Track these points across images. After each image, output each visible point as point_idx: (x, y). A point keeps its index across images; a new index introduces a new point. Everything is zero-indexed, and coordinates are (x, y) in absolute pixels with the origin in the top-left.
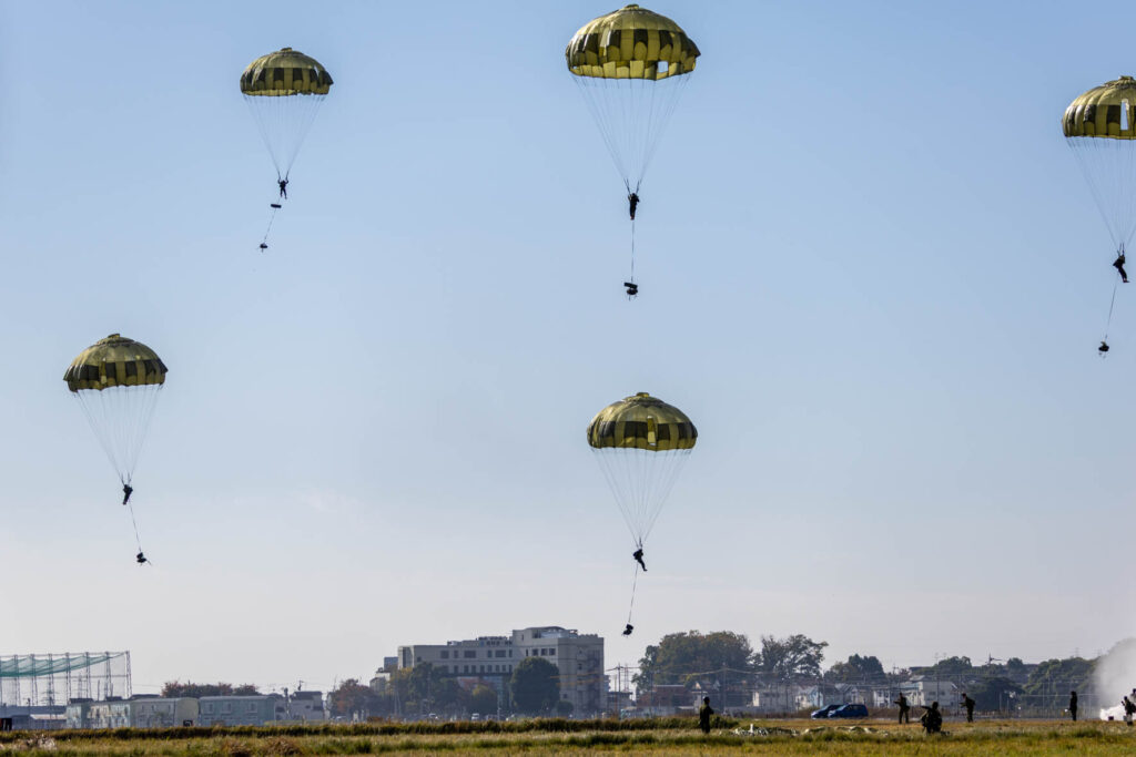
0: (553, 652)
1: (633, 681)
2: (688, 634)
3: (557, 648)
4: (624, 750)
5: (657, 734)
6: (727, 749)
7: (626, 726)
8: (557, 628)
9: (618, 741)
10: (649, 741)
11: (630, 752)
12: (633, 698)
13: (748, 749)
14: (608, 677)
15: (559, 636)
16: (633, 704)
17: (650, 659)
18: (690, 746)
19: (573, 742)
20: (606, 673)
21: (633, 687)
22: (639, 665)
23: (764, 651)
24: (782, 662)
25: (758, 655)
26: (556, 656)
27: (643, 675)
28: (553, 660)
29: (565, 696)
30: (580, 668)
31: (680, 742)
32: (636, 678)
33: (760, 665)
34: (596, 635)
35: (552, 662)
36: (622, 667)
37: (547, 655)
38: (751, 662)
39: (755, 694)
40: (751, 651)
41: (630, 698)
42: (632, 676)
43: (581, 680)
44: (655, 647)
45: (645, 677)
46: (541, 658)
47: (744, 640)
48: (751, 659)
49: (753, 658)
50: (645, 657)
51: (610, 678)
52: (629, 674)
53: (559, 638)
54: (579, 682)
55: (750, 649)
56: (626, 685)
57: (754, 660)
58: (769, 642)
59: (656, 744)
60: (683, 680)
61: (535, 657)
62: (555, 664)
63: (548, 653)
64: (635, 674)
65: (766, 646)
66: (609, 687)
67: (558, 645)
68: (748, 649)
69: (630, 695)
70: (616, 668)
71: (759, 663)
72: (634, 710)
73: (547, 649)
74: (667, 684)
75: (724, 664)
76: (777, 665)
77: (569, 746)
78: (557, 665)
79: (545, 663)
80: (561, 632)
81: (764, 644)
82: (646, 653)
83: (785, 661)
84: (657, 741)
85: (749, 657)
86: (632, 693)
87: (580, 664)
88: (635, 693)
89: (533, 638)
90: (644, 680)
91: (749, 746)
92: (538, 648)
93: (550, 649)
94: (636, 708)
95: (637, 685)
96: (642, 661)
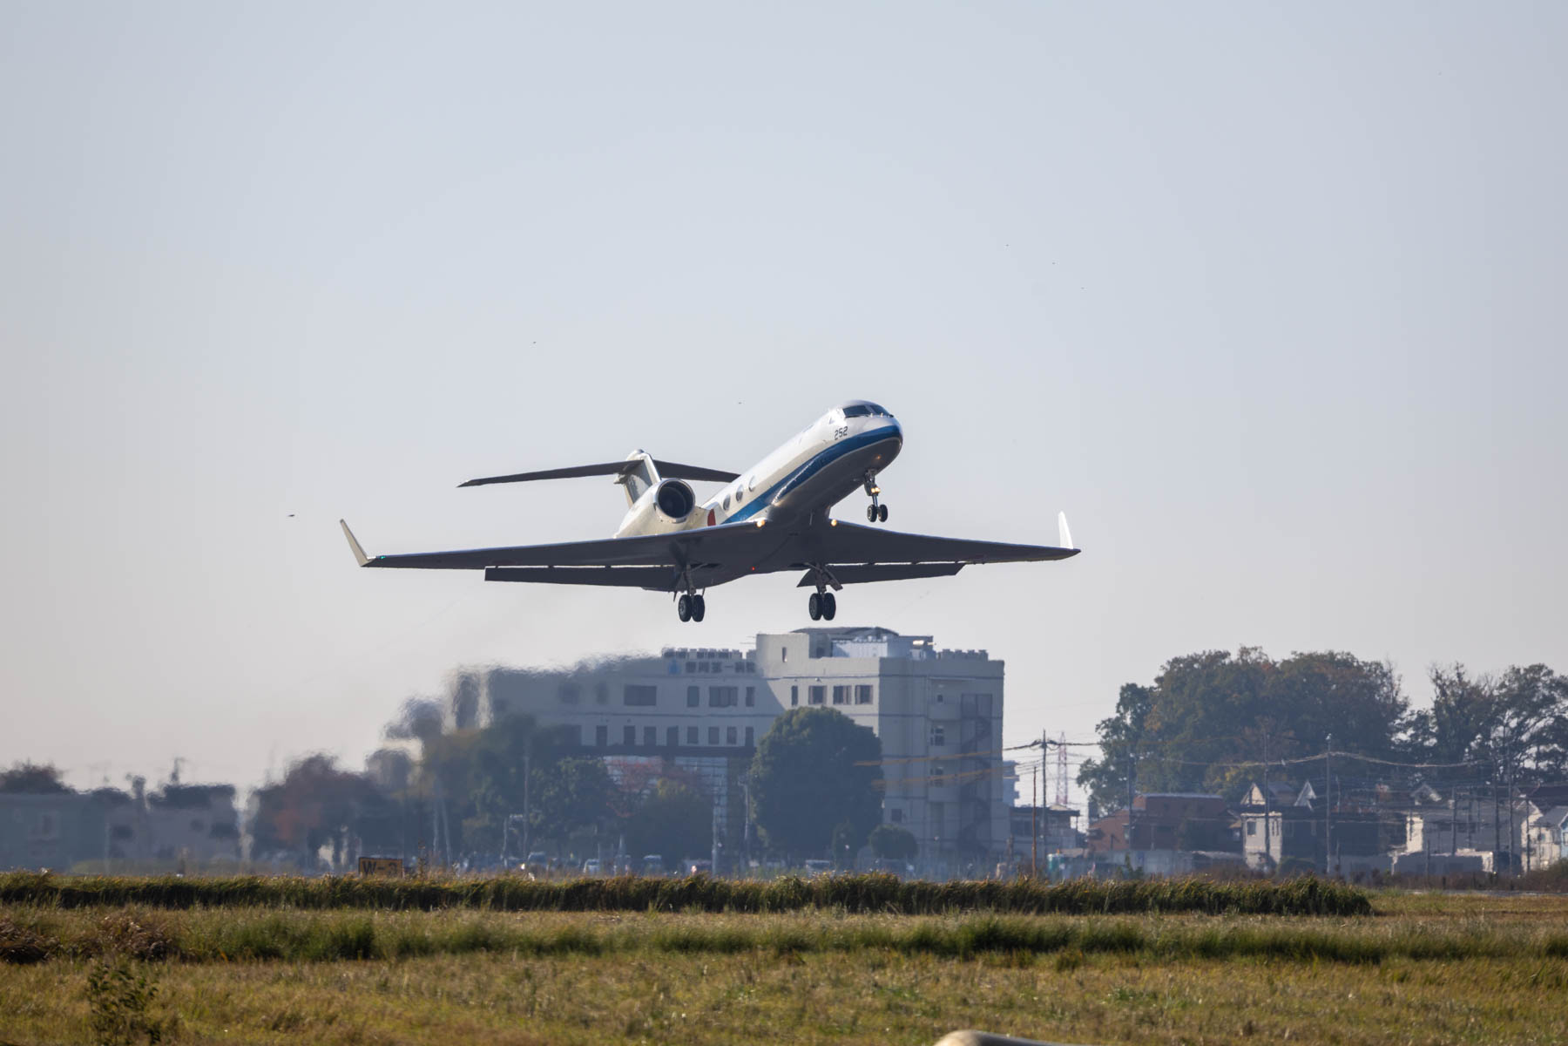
0: (864, 694)
1: (1080, 781)
2: (1234, 657)
3: (875, 683)
4: (1062, 966)
5: (1149, 925)
6: (1338, 972)
7: (1069, 901)
8: (879, 633)
9: (1042, 944)
10: (1126, 944)
11: (1079, 973)
12: (1081, 825)
13: (1399, 972)
14: (1012, 765)
15: (882, 650)
16: (1080, 840)
17: (1128, 721)
18: (1240, 960)
19: (924, 944)
20: (1007, 756)
21: (1080, 797)
22: (1098, 738)
23: (1438, 707)
24: (1487, 737)
25: (1422, 718)
26: (874, 707)
27: (1106, 764)
28: (866, 716)
29: (897, 815)
30: (939, 741)
31: (1210, 950)
32: (1088, 773)
33: (1427, 743)
34: (984, 654)
35: (860, 722)
36: (1052, 742)
37: (848, 702)
38: (1403, 736)
39: (1412, 823)
40: (1404, 707)
41: (1073, 826)
42: (1079, 767)
43: (939, 772)
44: (1143, 689)
45: (1112, 768)
46: (832, 710)
47: (1385, 675)
48: (1404, 729)
49: (1409, 724)
50: (1114, 715)
51: (1018, 771)
52: (1070, 759)
53: (882, 660)
54: (934, 778)
55: (1400, 699)
56: (1062, 790)
57: (1411, 731)
58: (1452, 682)
59: (1147, 953)
60: (1218, 780)
61: (818, 707)
62: (871, 729)
63: (853, 701)
64: (1085, 759)
65: (1443, 693)
66: (1017, 795)
67: (880, 676)
68: (1394, 699)
69: (1073, 819)
70: (1035, 743)
71: (1424, 740)
72: (1081, 857)
73: (848, 688)
74: (1173, 791)
75: (1328, 738)
76: (1473, 744)
77: (913, 952)
78: (876, 732)
79: (845, 723)
80: (888, 641)
81: (1440, 687)
82: (1119, 705)
83: (1493, 735)
84: (1150, 946)
85: (1398, 721)
86: (1077, 814)
87: (939, 731)
88: (1084, 811)
89: (811, 656)
90: (1112, 778)
91: (1400, 964)
92: (823, 683)
93: (856, 687)
94: (1087, 851)
95: (1090, 791)
96: (1107, 726)
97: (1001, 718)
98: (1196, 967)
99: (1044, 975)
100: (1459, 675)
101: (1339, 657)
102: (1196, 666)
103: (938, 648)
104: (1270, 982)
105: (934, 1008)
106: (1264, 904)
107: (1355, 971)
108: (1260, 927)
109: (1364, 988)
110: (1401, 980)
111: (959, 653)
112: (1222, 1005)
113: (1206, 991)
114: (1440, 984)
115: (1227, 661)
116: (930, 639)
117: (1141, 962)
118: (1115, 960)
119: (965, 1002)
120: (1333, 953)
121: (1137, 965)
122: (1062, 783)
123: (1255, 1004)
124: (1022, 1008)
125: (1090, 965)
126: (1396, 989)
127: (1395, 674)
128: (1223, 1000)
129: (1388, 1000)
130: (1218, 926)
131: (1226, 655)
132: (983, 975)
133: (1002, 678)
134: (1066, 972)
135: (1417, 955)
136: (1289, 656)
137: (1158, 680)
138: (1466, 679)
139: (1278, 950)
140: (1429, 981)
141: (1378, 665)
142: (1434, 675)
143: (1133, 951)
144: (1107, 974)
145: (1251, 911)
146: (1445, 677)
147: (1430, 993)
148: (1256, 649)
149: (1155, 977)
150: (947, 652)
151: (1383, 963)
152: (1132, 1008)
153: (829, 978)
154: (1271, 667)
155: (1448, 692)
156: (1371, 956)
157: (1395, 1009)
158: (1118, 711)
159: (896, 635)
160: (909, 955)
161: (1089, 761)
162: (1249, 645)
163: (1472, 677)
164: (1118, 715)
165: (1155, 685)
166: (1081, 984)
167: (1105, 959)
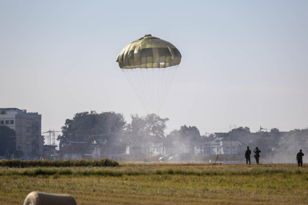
0: (12, 122)
1: (58, 139)
2: (90, 113)
3: (14, 120)
4: (54, 178)
5: (72, 169)
6: (113, 178)
7: (56, 165)
8: (15, 109)
9: (51, 173)
10: (68, 173)
11: (58, 179)
13: (125, 178)
15: (16, 113)
16: (58, 152)
17: (68, 127)
18: (91, 176)
19: (26, 174)
20: (42, 135)
21: (58, 143)
22: (61, 130)
23: (132, 123)
24: (143, 129)
25: (129, 125)
26: (14, 125)
27: (63, 136)
28: (12, 127)
29: (19, 147)
30: (28, 131)
31: (86, 174)
33: (130, 131)
34: (37, 113)
36: (52, 132)
37: (9, 124)
38: (125, 129)
39: (127, 147)
40: (125, 123)
41: (56, 149)
43: (28, 138)
44: (71, 120)
46: (5, 126)
47: (121, 116)
49: (126, 127)
50: (65, 126)
51: (44, 137)
52: (55, 135)
53: (16, 115)
55: (124, 121)
56: (54, 141)
58: (135, 118)
59: (73, 175)
60: (86, 139)
61: (2, 125)
62: (13, 129)
64: (59, 135)
66: (44, 143)
67: (16, 118)
69: (56, 147)
70: (48, 132)
72: (58, 156)
73: (9, 121)
74: (77, 141)
75: (109, 130)
76: (140, 130)
77: (23, 175)
78: (15, 130)
79: (7, 128)
80: (17, 111)
81: (133, 119)
82: (65, 124)
84: (73, 173)
85: (124, 126)
87: (28, 129)
88: (58, 146)
89: (1, 114)
90: (64, 138)
91: (125, 176)
92: (4, 120)
94: (59, 154)
95: (60, 141)
96: (63, 128)
97: (41, 126)
98: (83, 178)
99: (51, 179)
100: (137, 116)
101: (112, 113)
102: (82, 115)
103: (27, 112)
104: (98, 180)
105: (28, 187)
106: (97, 164)
107: (116, 178)
108: (96, 169)
109: (118, 181)
110: (126, 180)
111: (32, 113)
112: (88, 185)
113: (85, 183)
114: (134, 181)
115: (88, 114)
116: (26, 110)
117: (71, 177)
118: (66, 177)
119: (34, 186)
120: (111, 174)
123: (95, 185)
124: (46, 187)
125: (61, 178)
126: (125, 182)
127: (124, 116)
129: (123, 184)
130: (88, 169)
132: (38, 180)
133: (41, 118)
135: (129, 174)
136: (101, 113)
137: (74, 118)
139: (100, 174)
140: (132, 180)
141: (120, 114)
142: (132, 116)
143: (70, 174)
144: (64, 180)
145: (93, 166)
146: (134, 116)
147: (132, 182)
148: (94, 111)
149: (74, 180)
150: (29, 113)
151: (122, 176)
152: (70, 186)
153: (6, 181)
154: (97, 115)
155: (134, 120)
156: (120, 175)
157: (125, 186)
159: (19, 109)
163: (140, 117)
166: (59, 182)
167: (63, 176)
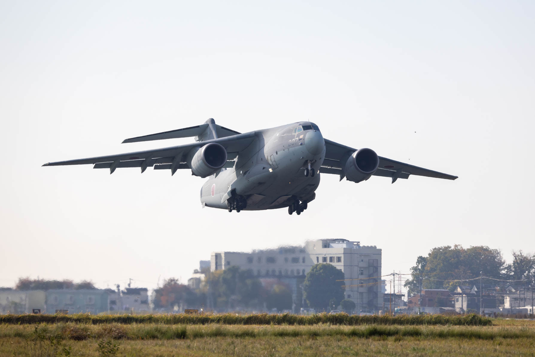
0: (339, 259)
1: (405, 285)
2: (453, 248)
3: (342, 256)
4: (396, 340)
5: (423, 328)
6: (480, 341)
7: (400, 322)
8: (343, 240)
9: (390, 334)
10: (416, 334)
11: (401, 342)
12: (405, 299)
13: (499, 342)
14: (384, 281)
15: (344, 246)
16: (405, 304)
17: (420, 267)
18: (450, 338)
19: (354, 334)
20: (383, 278)
21: (405, 291)
22: (411, 273)
23: (514, 263)
24: (529, 272)
25: (510, 266)
26: (342, 263)
27: (413, 281)
28: (340, 266)
29: (349, 296)
30: (362, 274)
31: (442, 336)
32: (407, 283)
33: (511, 274)
34: (375, 247)
35: (338, 268)
36: (397, 274)
37: (334, 262)
38: (503, 272)
39: (506, 298)
40: (504, 263)
41: (403, 299)
42: (405, 281)
43: (362, 283)
44: (424, 258)
45: (415, 282)
46: (329, 264)
47: (498, 253)
48: (504, 269)
49: (506, 268)
50: (415, 265)
51: (386, 283)
52: (402, 279)
53: (344, 248)
54: (360, 285)
55: (503, 261)
56: (400, 289)
57: (506, 270)
58: (518, 255)
59: (422, 337)
60: (447, 285)
61: (325, 263)
62: (341, 270)
63: (335, 261)
64: (407, 279)
65: (516, 259)
66: (385, 290)
67: (344, 253)
68: (501, 261)
69: (403, 297)
70: (392, 274)
71: (510, 273)
72: (405, 309)
73: (334, 257)
74: (434, 289)
75: (481, 273)
76: (525, 274)
77: (351, 336)
78: (343, 271)
79: (333, 268)
80: (346, 243)
81: (515, 256)
82: (417, 263)
83: (531, 271)
84: (424, 335)
85: (502, 267)
86: (404, 295)
87: (362, 271)
88: (406, 295)
89: (323, 247)
90: (415, 285)
91: (499, 340)
92: (327, 256)
93: (336, 257)
94: (407, 307)
95: (408, 289)
96: (413, 269)
97: (381, 267)
98: (437, 340)
99: (390, 342)
100: (521, 253)
101: (484, 247)
102: (441, 250)
103: (361, 245)
104: (459, 345)
105: (356, 353)
106: (459, 322)
107: (485, 341)
108: (457, 328)
109: (488, 347)
110: (499, 345)
111: (368, 247)
112: (444, 352)
113: (440, 348)
114: (511, 346)
115: (450, 249)
116: (359, 242)
117: (420, 340)
118: (412, 338)
119: (366, 351)
120: (479, 336)
121: (419, 340)
122: (400, 286)
123: (455, 352)
124: (383, 353)
125: (405, 340)
126: (498, 347)
127: (501, 253)
128: (445, 351)
129: (495, 350)
130: (445, 328)
131: (450, 247)
132: (372, 343)
133: (381, 254)
134: (397, 342)
135: (505, 337)
136: (469, 247)
137: (430, 254)
138: (523, 254)
139: (462, 336)
140: (508, 345)
141: (496, 250)
142: (513, 254)
143: (418, 336)
144: (410, 343)
145: (456, 324)
146: (516, 254)
147: (508, 349)
148: (459, 245)
149: (424, 344)
150: (364, 246)
151: (494, 339)
152: (417, 353)
153: (324, 344)
154: (464, 251)
155: (517, 258)
156: (491, 337)
157: (497, 353)
158: (417, 264)
159: (348, 241)
160: (350, 337)
161: (408, 280)
162: (457, 244)
163: (525, 254)
164: (417, 265)
165: (428, 256)
166: (402, 346)
167: (409, 338)
